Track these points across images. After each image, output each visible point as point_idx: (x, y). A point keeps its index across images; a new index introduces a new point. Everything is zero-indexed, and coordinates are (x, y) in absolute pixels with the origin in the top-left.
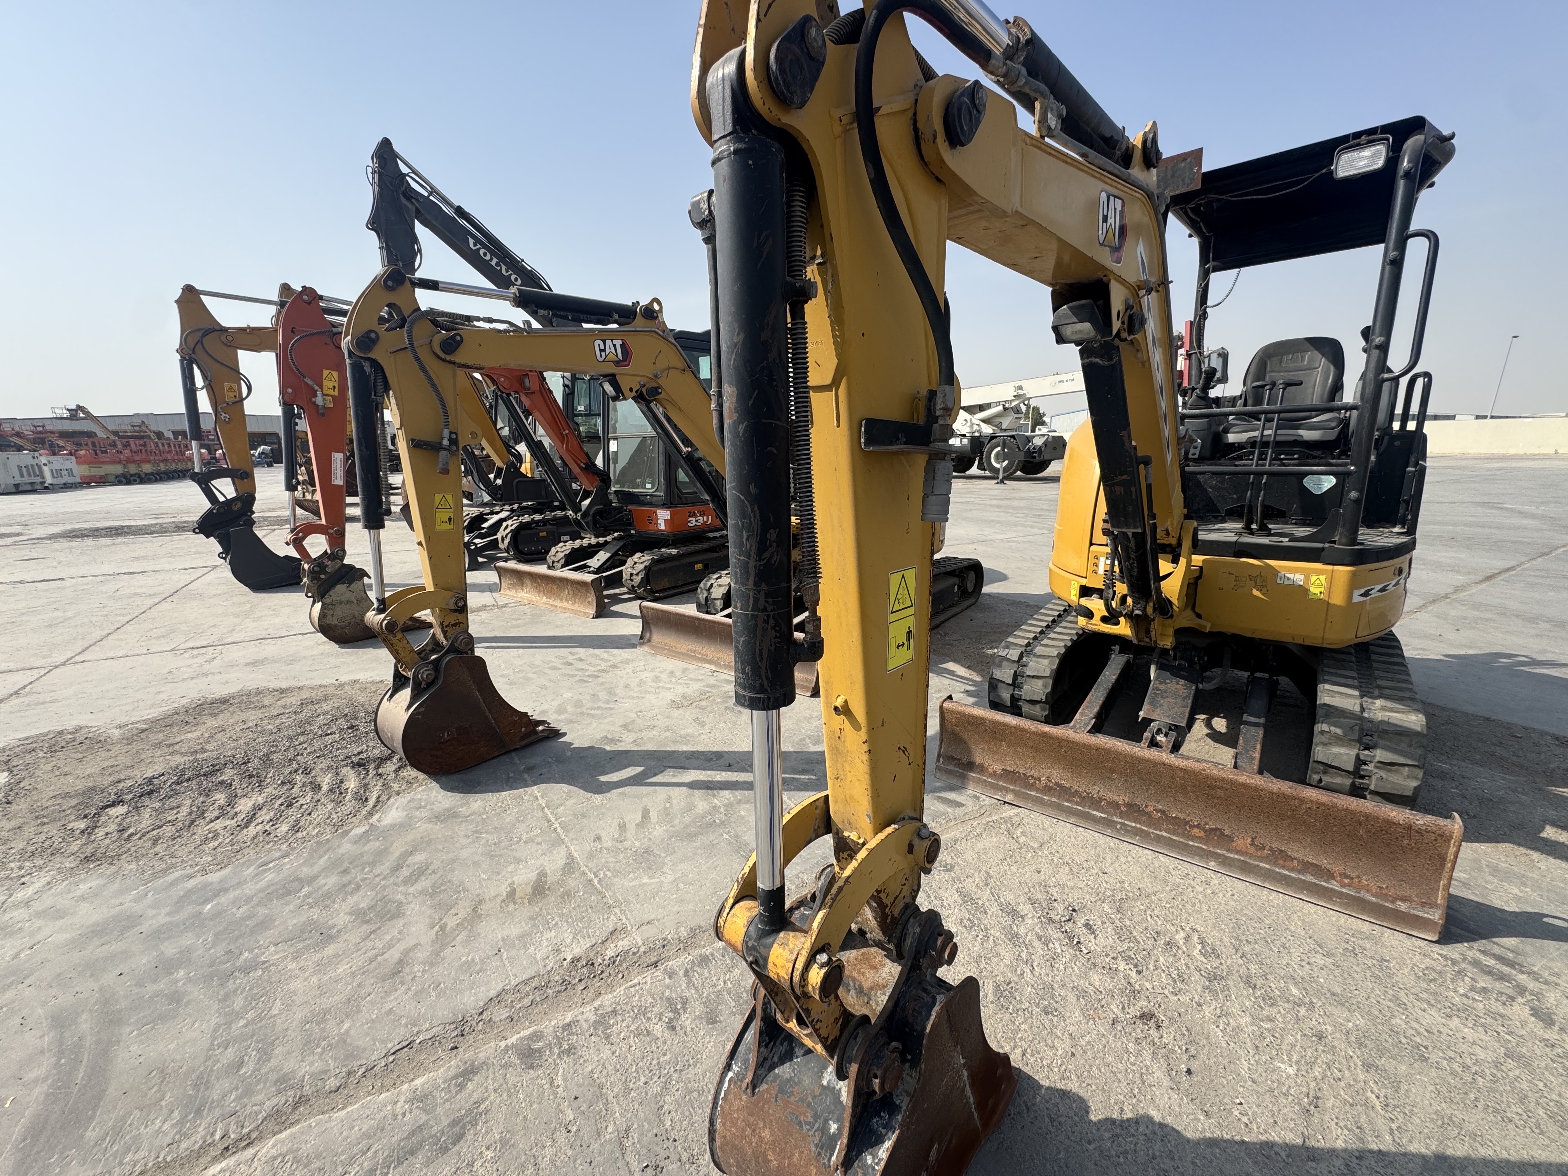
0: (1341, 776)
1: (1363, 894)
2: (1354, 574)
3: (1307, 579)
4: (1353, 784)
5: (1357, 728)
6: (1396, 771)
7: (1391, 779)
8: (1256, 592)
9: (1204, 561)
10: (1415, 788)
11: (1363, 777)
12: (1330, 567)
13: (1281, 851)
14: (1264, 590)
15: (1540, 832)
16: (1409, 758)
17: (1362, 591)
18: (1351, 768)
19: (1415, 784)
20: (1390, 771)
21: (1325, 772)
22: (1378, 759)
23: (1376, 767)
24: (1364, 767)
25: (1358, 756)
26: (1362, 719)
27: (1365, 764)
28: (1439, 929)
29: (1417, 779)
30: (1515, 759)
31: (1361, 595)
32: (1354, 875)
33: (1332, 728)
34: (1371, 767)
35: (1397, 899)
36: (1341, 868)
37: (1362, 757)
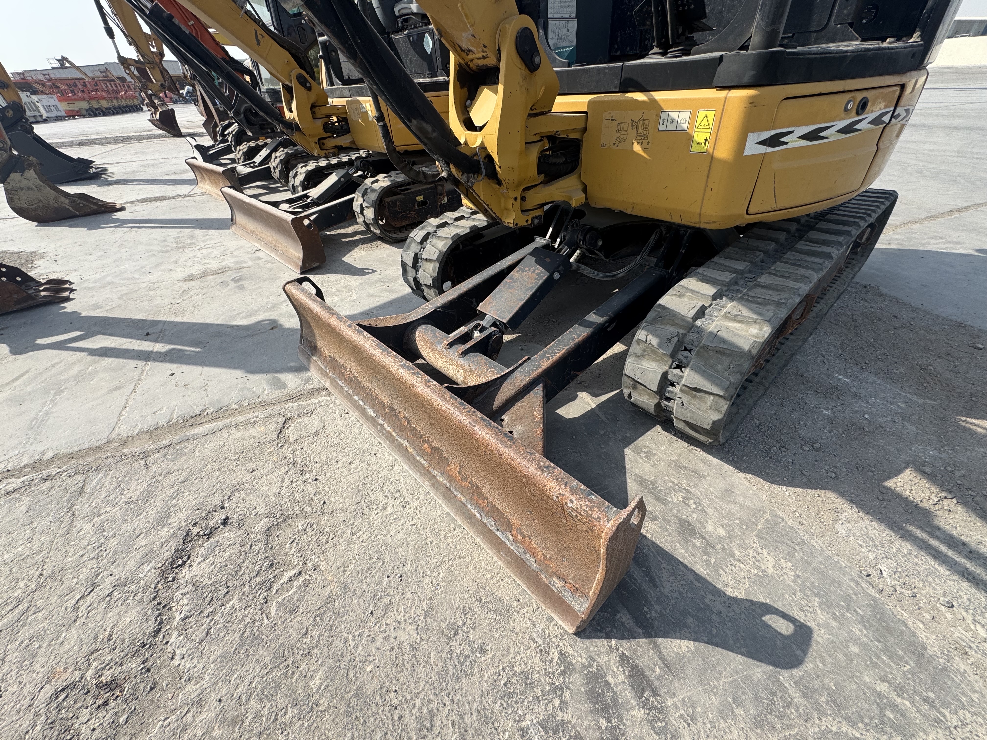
0: (648, 394)
1: (528, 558)
2: (753, 102)
3: (693, 118)
4: (658, 405)
5: (676, 339)
6: (700, 398)
7: (692, 407)
8: (637, 148)
9: (589, 102)
10: (714, 423)
11: (668, 399)
12: (723, 94)
13: (478, 488)
14: (645, 142)
15: (889, 478)
16: (717, 385)
17: (766, 135)
18: (654, 386)
19: (716, 417)
20: (694, 397)
21: (634, 388)
22: (683, 382)
23: (681, 390)
24: (670, 388)
25: (665, 375)
26: (691, 327)
27: (673, 385)
28: (578, 623)
29: (720, 412)
30: (948, 375)
31: (762, 143)
32: (527, 533)
33: (650, 337)
34: (676, 390)
35: (555, 574)
36: (519, 522)
37: (670, 377)
